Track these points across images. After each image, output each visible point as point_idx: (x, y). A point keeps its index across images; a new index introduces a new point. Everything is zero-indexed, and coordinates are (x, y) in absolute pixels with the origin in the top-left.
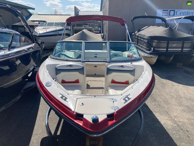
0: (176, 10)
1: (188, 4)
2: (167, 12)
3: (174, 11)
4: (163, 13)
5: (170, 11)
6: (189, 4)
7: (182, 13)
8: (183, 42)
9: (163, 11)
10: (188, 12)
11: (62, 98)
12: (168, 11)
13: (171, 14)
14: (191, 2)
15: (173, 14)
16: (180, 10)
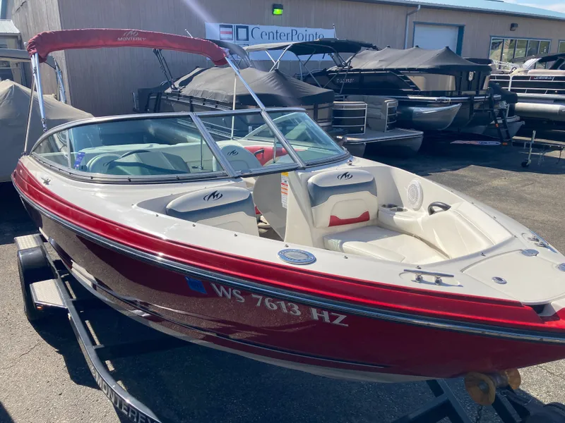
0: (251, 27)
1: (275, 13)
2: (230, 30)
3: (247, 28)
4: (221, 32)
5: (238, 27)
6: (277, 11)
7: (264, 34)
8: (315, 107)
9: (221, 26)
10: (277, 32)
11: (419, 280)
12: (231, 27)
13: (239, 38)
14: (280, 7)
15: (245, 37)
16: (258, 26)
